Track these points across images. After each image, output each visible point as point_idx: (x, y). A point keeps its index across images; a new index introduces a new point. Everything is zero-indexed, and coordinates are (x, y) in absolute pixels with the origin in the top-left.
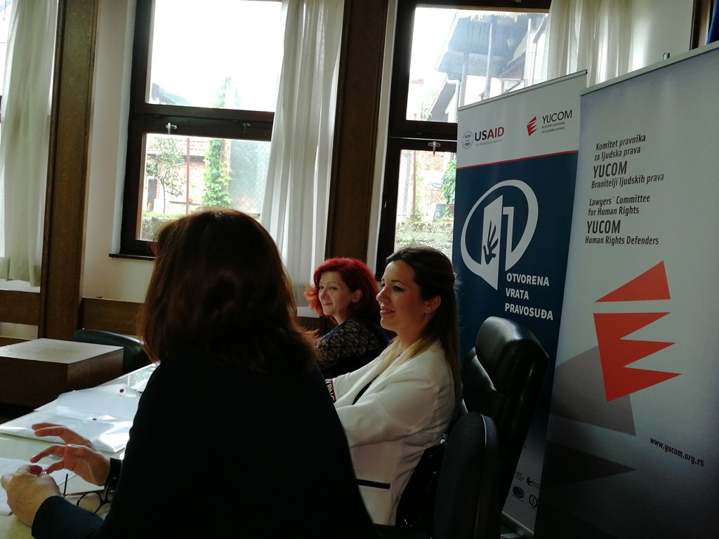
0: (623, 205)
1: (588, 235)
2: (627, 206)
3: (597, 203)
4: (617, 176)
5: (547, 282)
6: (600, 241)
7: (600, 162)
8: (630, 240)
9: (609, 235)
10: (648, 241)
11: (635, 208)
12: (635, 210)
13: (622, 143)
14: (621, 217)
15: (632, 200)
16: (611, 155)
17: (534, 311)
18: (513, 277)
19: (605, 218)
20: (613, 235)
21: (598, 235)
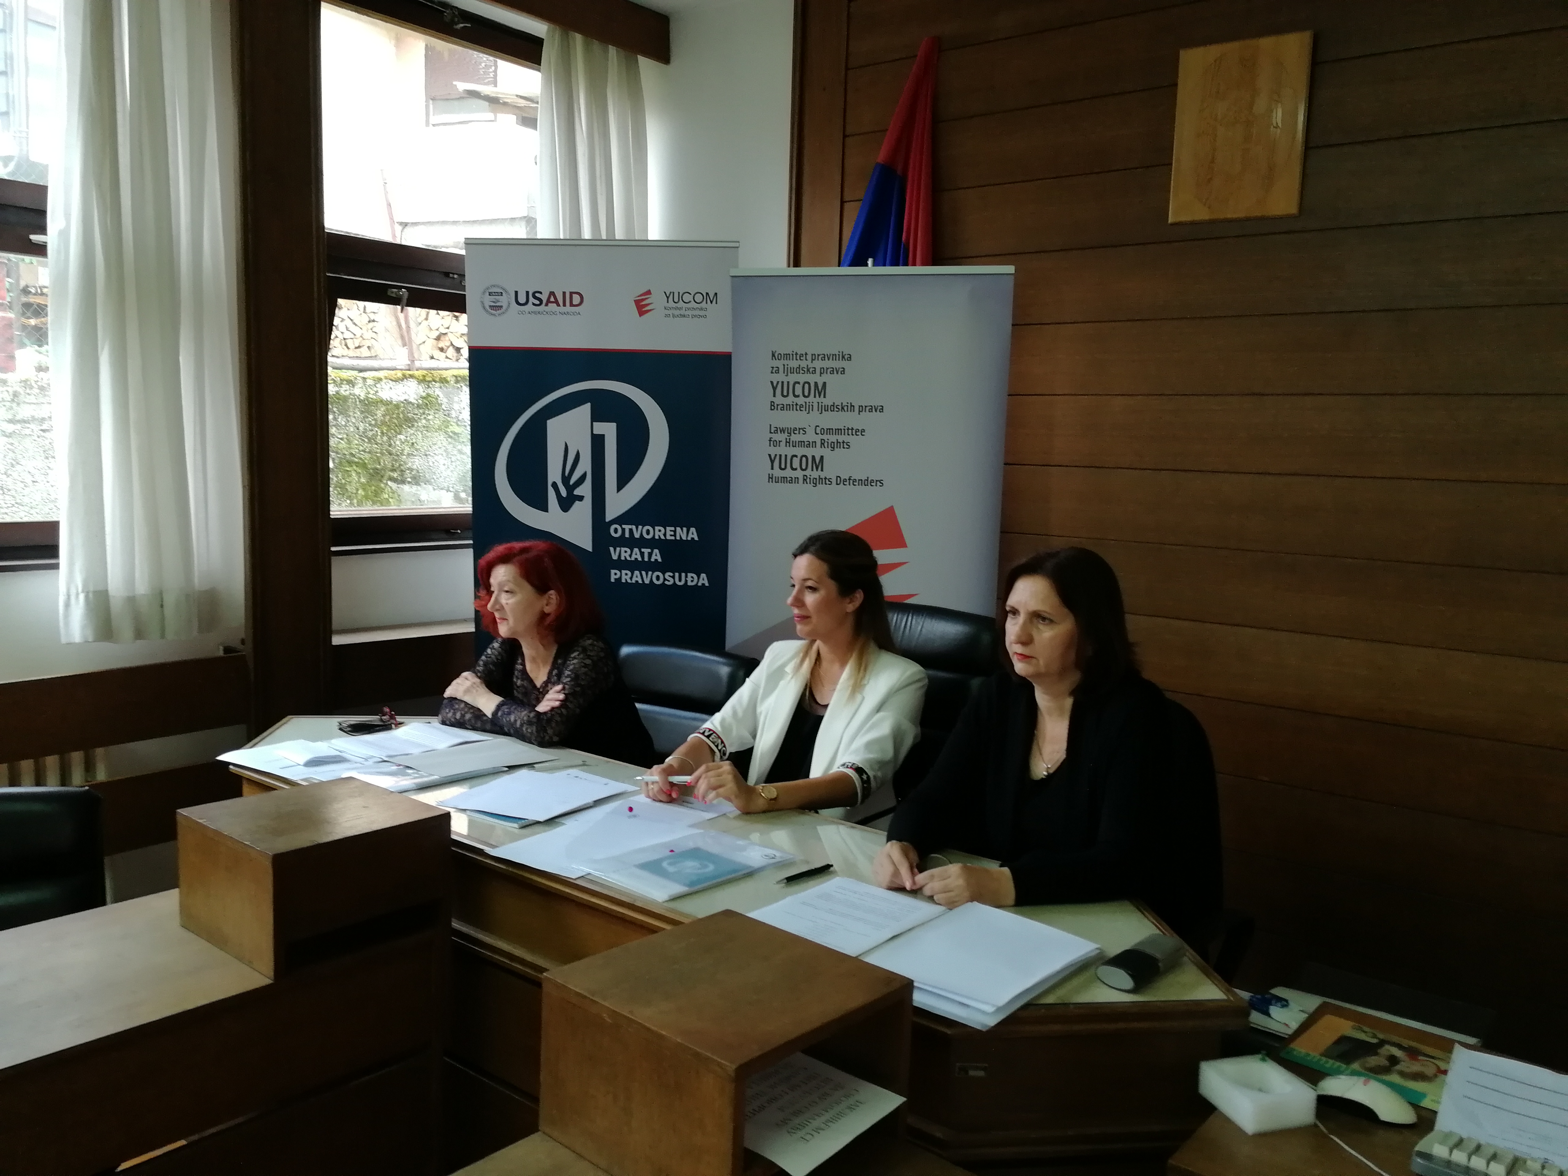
0: (825, 437)
1: (771, 472)
2: (833, 438)
3: (783, 431)
4: (811, 399)
5: (693, 534)
6: (791, 481)
7: (780, 377)
8: (840, 481)
9: (807, 473)
10: (867, 482)
11: (843, 442)
12: (846, 445)
13: (814, 357)
14: (826, 452)
15: (839, 431)
16: (798, 370)
17: (673, 577)
18: (623, 530)
19: (800, 451)
20: (815, 474)
21: (788, 473)
